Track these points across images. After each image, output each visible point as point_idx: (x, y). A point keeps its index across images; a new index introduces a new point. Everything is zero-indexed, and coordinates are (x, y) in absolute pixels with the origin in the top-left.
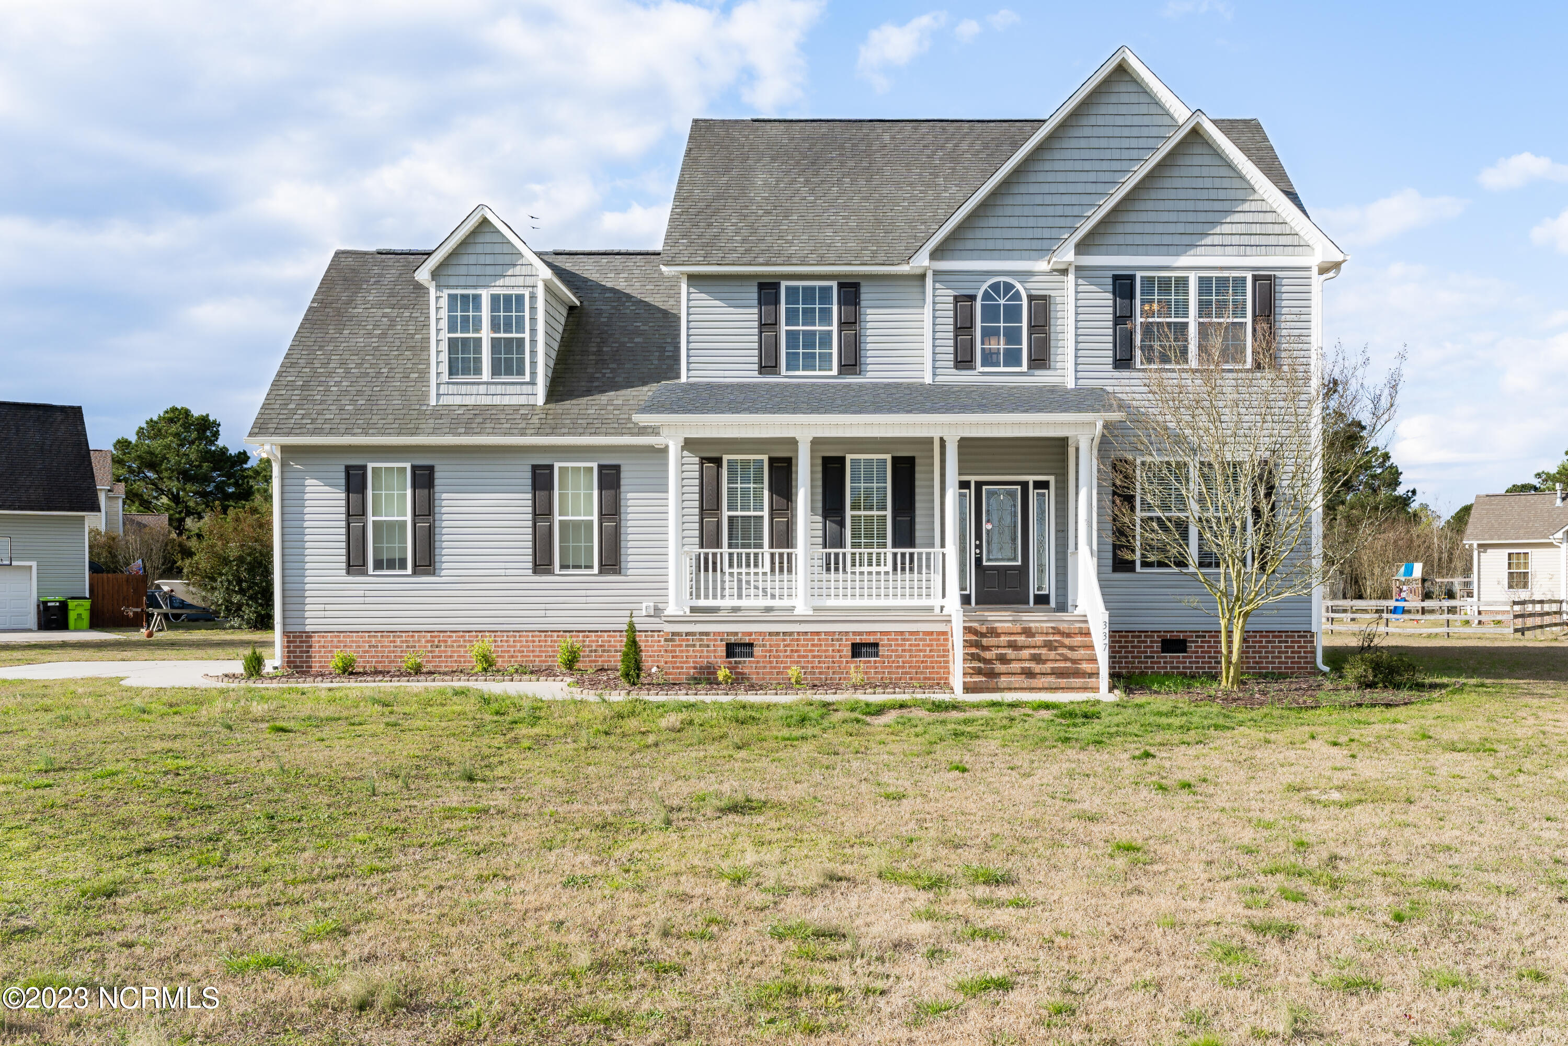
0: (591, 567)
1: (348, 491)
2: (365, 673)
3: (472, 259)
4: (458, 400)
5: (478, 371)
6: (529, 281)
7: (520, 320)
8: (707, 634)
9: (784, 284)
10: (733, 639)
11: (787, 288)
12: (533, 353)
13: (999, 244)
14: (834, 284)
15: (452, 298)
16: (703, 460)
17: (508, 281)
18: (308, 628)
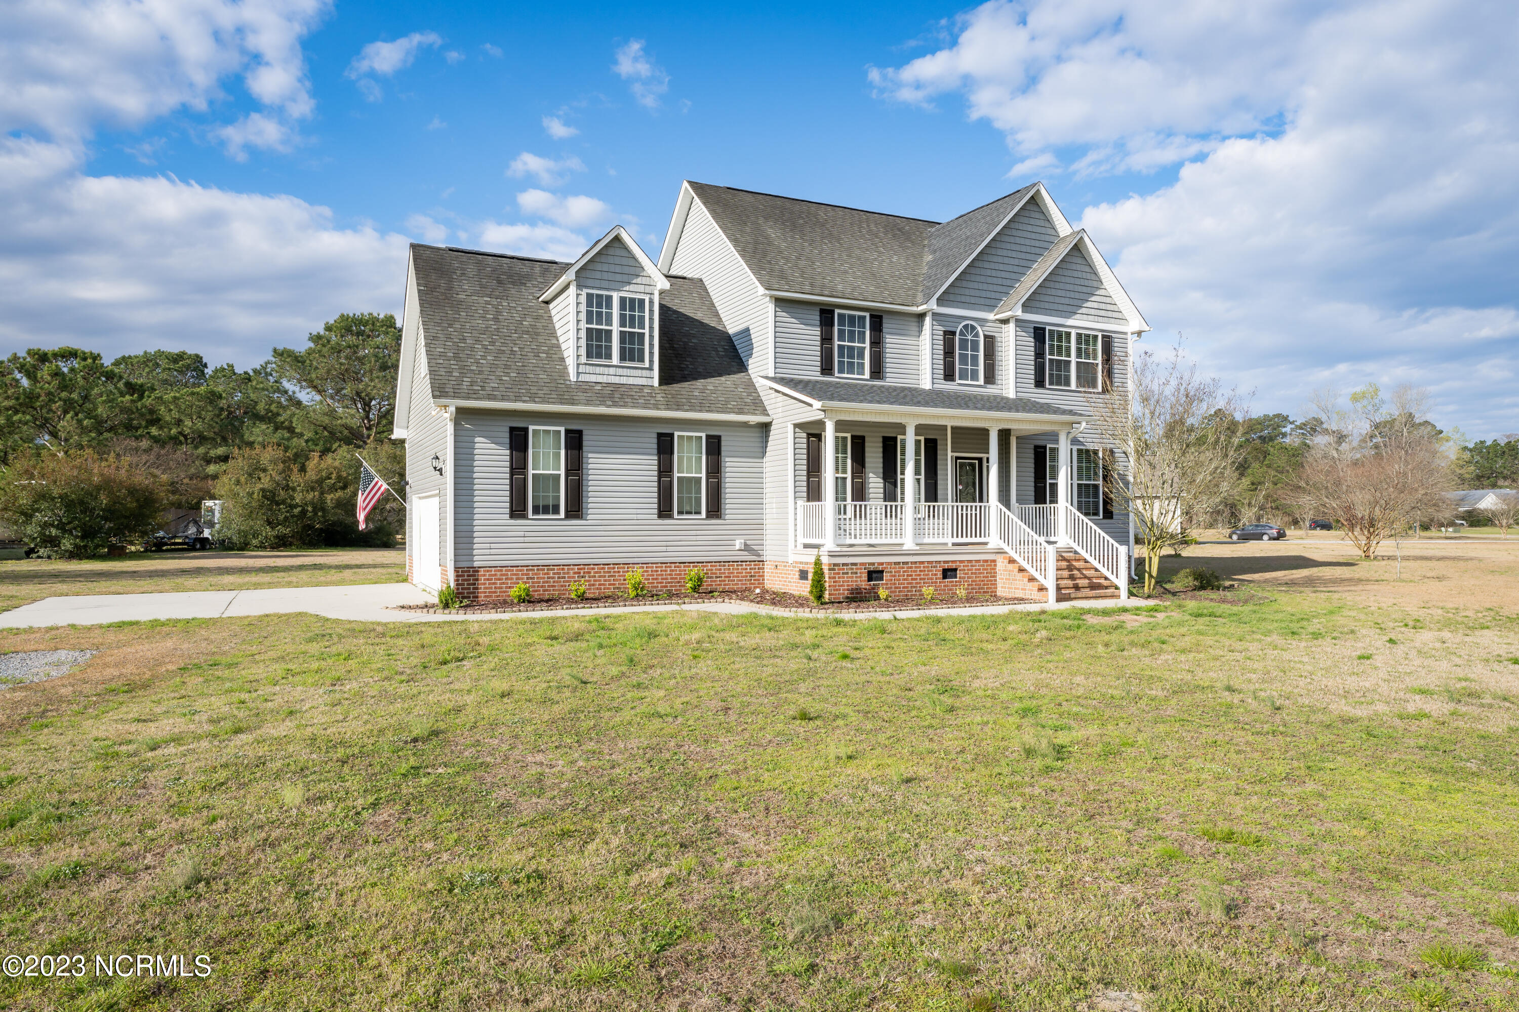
0: (699, 513)
1: (511, 448)
2: (540, 601)
3: (605, 267)
4: (593, 378)
5: (609, 356)
6: (648, 289)
7: (642, 319)
8: (855, 564)
9: (837, 311)
10: (872, 568)
11: (839, 315)
12: (651, 345)
13: (968, 299)
14: (867, 315)
15: (589, 297)
16: (810, 435)
17: (631, 287)
18: (476, 564)
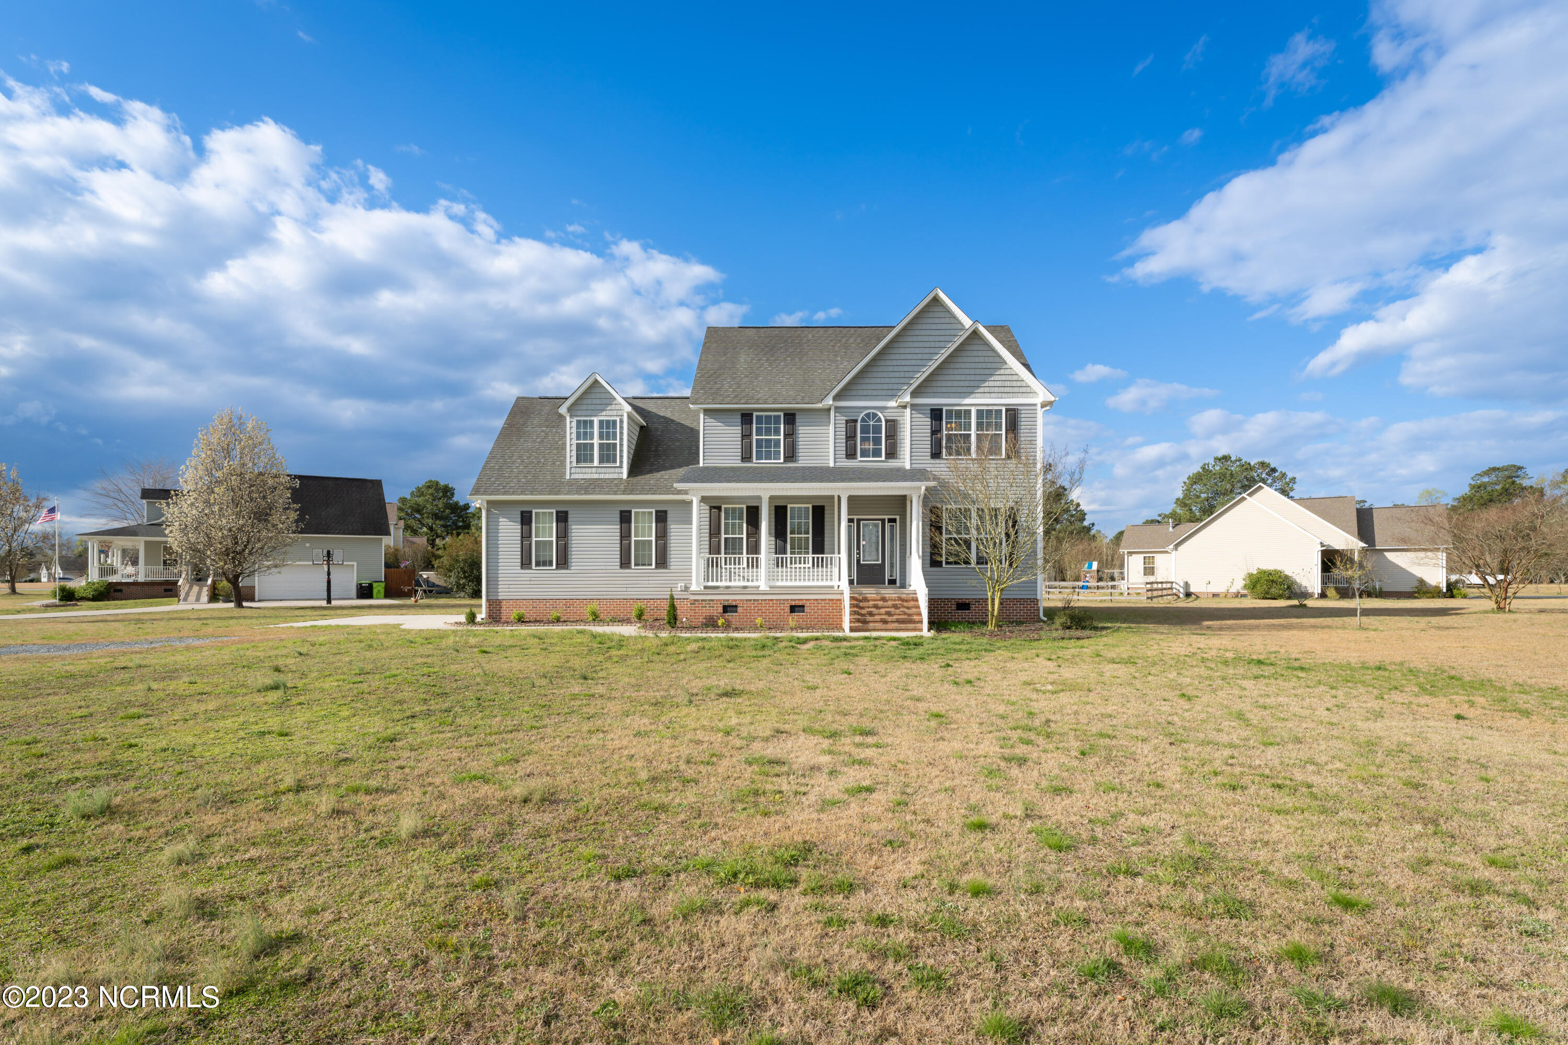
0: (651, 565)
1: (522, 524)
2: (530, 622)
3: (589, 401)
4: (581, 476)
5: (592, 461)
6: (620, 413)
7: (615, 434)
8: (713, 600)
9: (755, 414)
10: (726, 603)
11: (757, 416)
12: (621, 451)
13: (870, 393)
14: (782, 414)
15: (578, 422)
16: (711, 508)
17: (608, 413)
18: (500, 598)
